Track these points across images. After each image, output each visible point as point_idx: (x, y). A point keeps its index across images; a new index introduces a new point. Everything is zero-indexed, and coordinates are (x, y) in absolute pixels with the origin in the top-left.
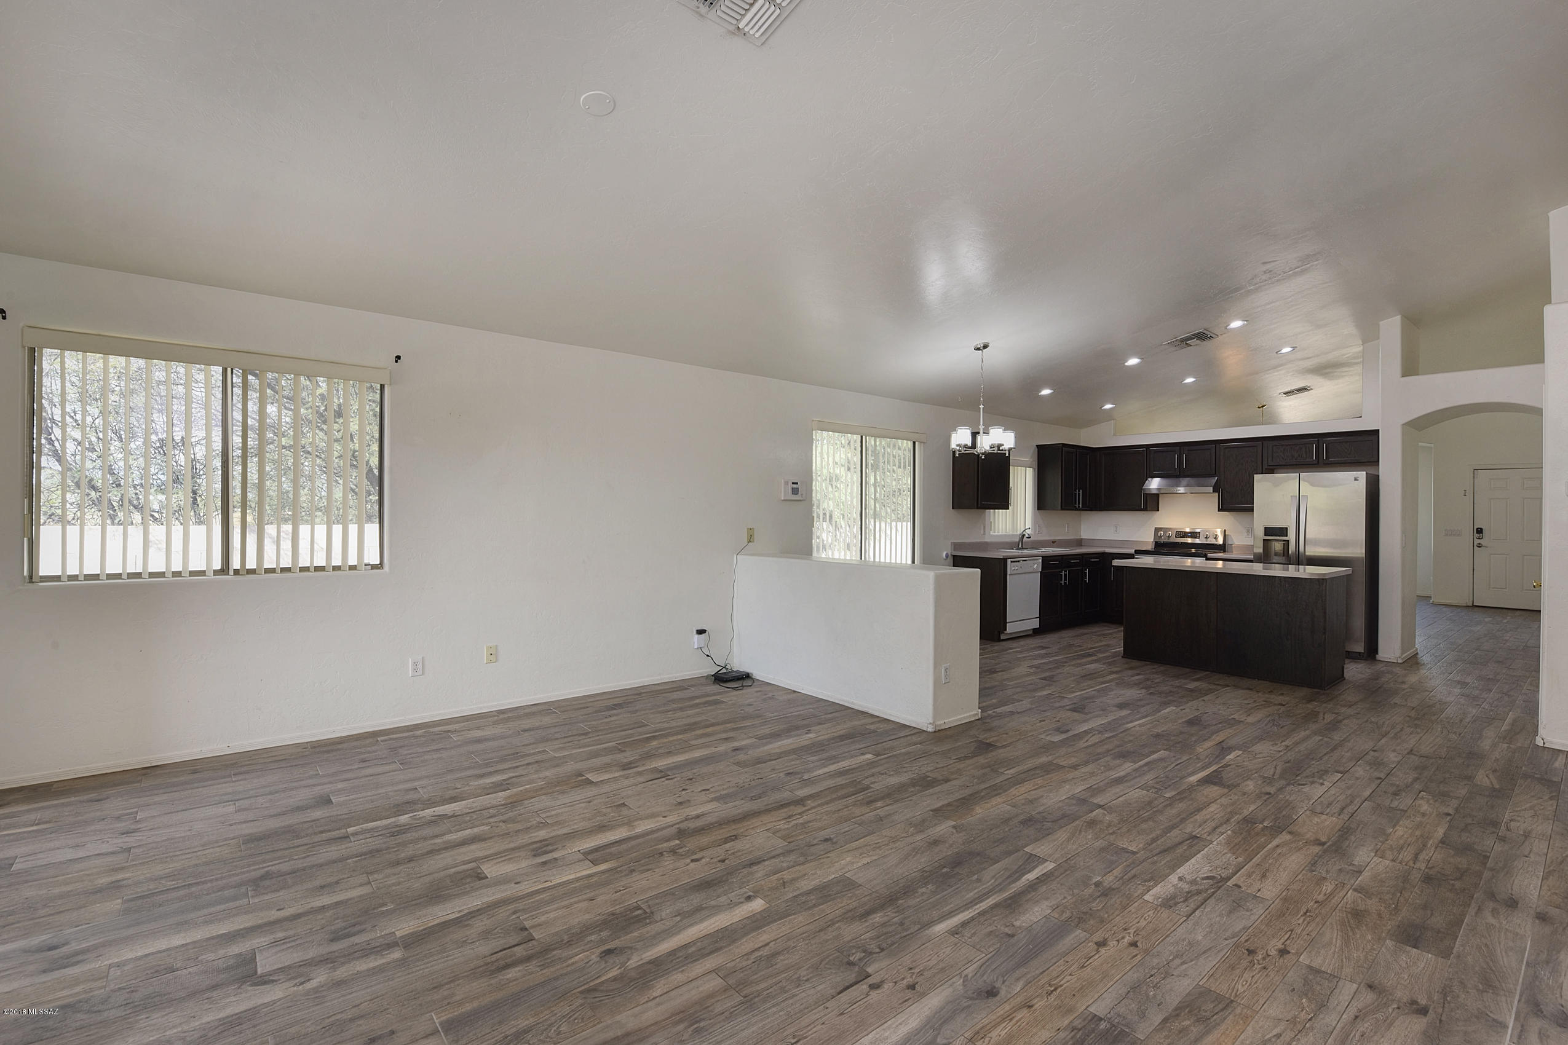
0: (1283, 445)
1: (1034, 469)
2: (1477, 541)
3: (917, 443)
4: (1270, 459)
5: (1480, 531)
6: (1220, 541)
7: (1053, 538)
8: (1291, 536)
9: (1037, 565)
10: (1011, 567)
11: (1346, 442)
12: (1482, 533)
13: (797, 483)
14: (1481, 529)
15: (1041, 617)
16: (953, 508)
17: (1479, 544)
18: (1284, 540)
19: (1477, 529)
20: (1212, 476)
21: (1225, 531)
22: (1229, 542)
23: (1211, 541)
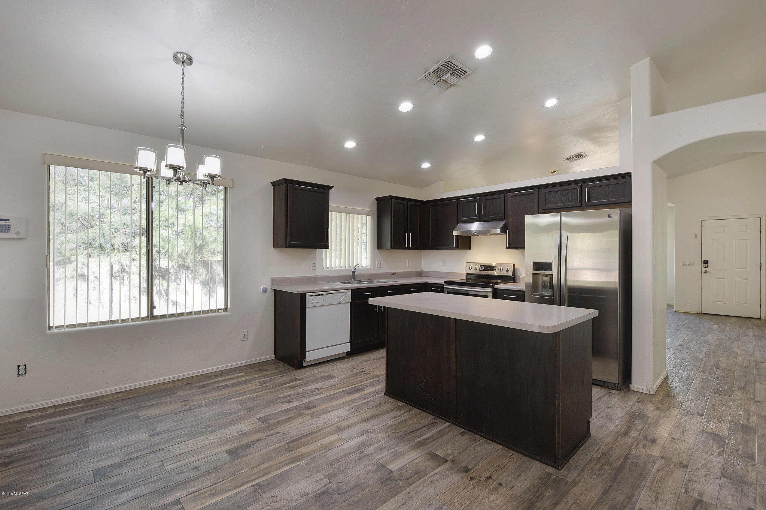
0: (553, 192)
1: (373, 216)
2: (704, 269)
3: (228, 188)
4: (544, 203)
5: (706, 262)
6: (510, 274)
7: (393, 271)
8: (554, 271)
9: (347, 297)
10: (309, 301)
11: (604, 186)
12: (707, 264)
13: (8, 220)
14: (707, 261)
15: (352, 342)
16: (274, 248)
17: (706, 271)
18: (550, 275)
19: (704, 261)
20: (501, 220)
21: (514, 265)
22: (518, 274)
23: (504, 273)
